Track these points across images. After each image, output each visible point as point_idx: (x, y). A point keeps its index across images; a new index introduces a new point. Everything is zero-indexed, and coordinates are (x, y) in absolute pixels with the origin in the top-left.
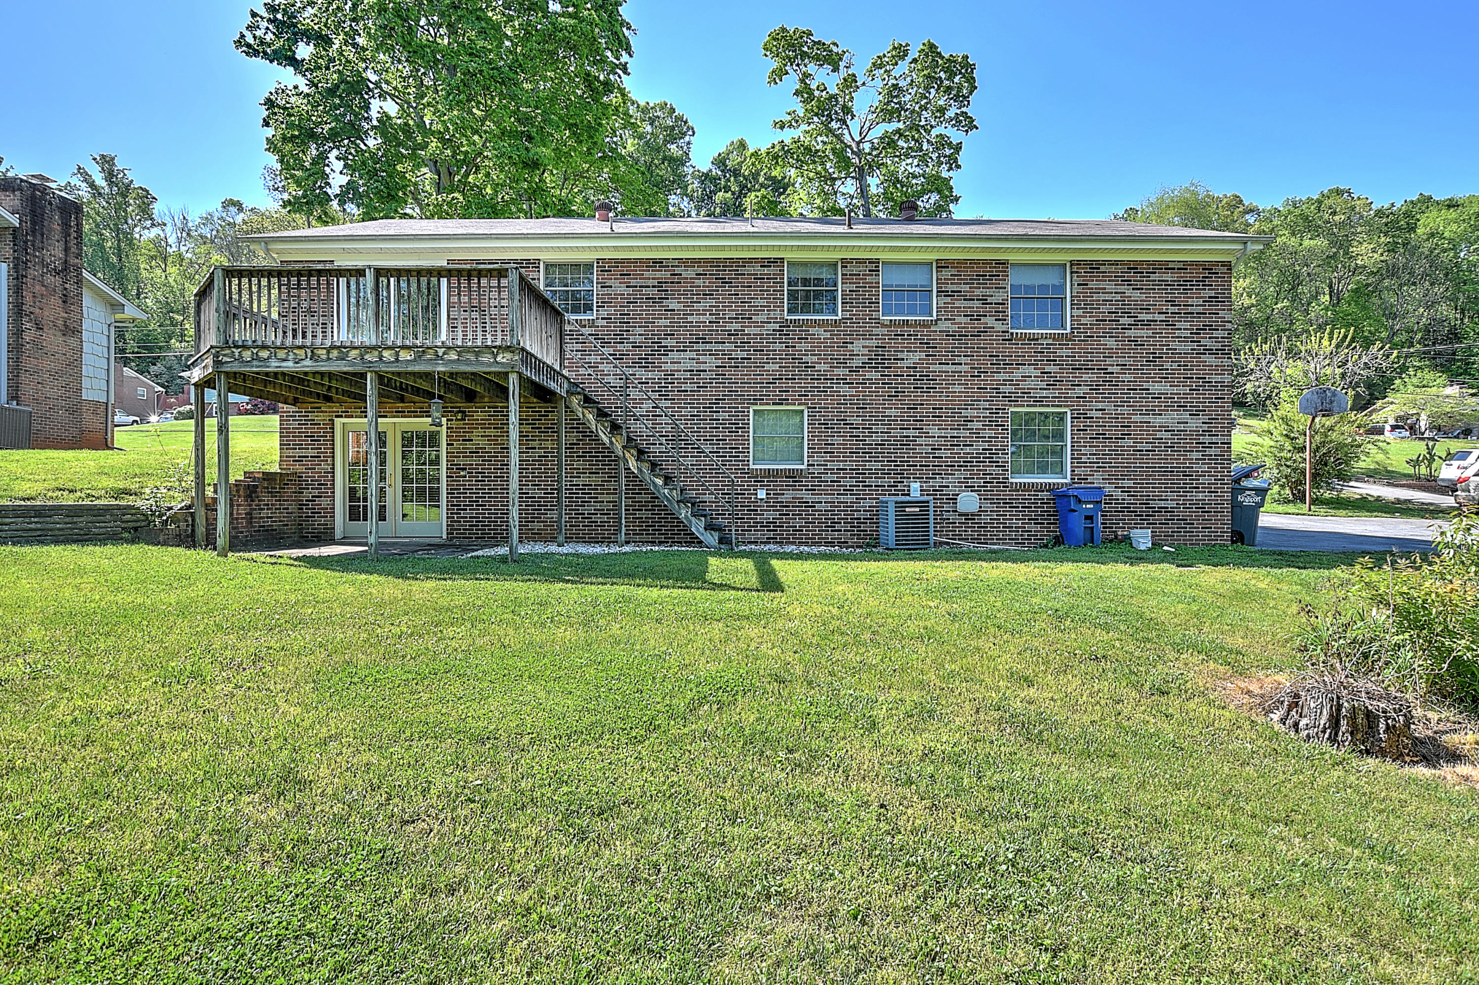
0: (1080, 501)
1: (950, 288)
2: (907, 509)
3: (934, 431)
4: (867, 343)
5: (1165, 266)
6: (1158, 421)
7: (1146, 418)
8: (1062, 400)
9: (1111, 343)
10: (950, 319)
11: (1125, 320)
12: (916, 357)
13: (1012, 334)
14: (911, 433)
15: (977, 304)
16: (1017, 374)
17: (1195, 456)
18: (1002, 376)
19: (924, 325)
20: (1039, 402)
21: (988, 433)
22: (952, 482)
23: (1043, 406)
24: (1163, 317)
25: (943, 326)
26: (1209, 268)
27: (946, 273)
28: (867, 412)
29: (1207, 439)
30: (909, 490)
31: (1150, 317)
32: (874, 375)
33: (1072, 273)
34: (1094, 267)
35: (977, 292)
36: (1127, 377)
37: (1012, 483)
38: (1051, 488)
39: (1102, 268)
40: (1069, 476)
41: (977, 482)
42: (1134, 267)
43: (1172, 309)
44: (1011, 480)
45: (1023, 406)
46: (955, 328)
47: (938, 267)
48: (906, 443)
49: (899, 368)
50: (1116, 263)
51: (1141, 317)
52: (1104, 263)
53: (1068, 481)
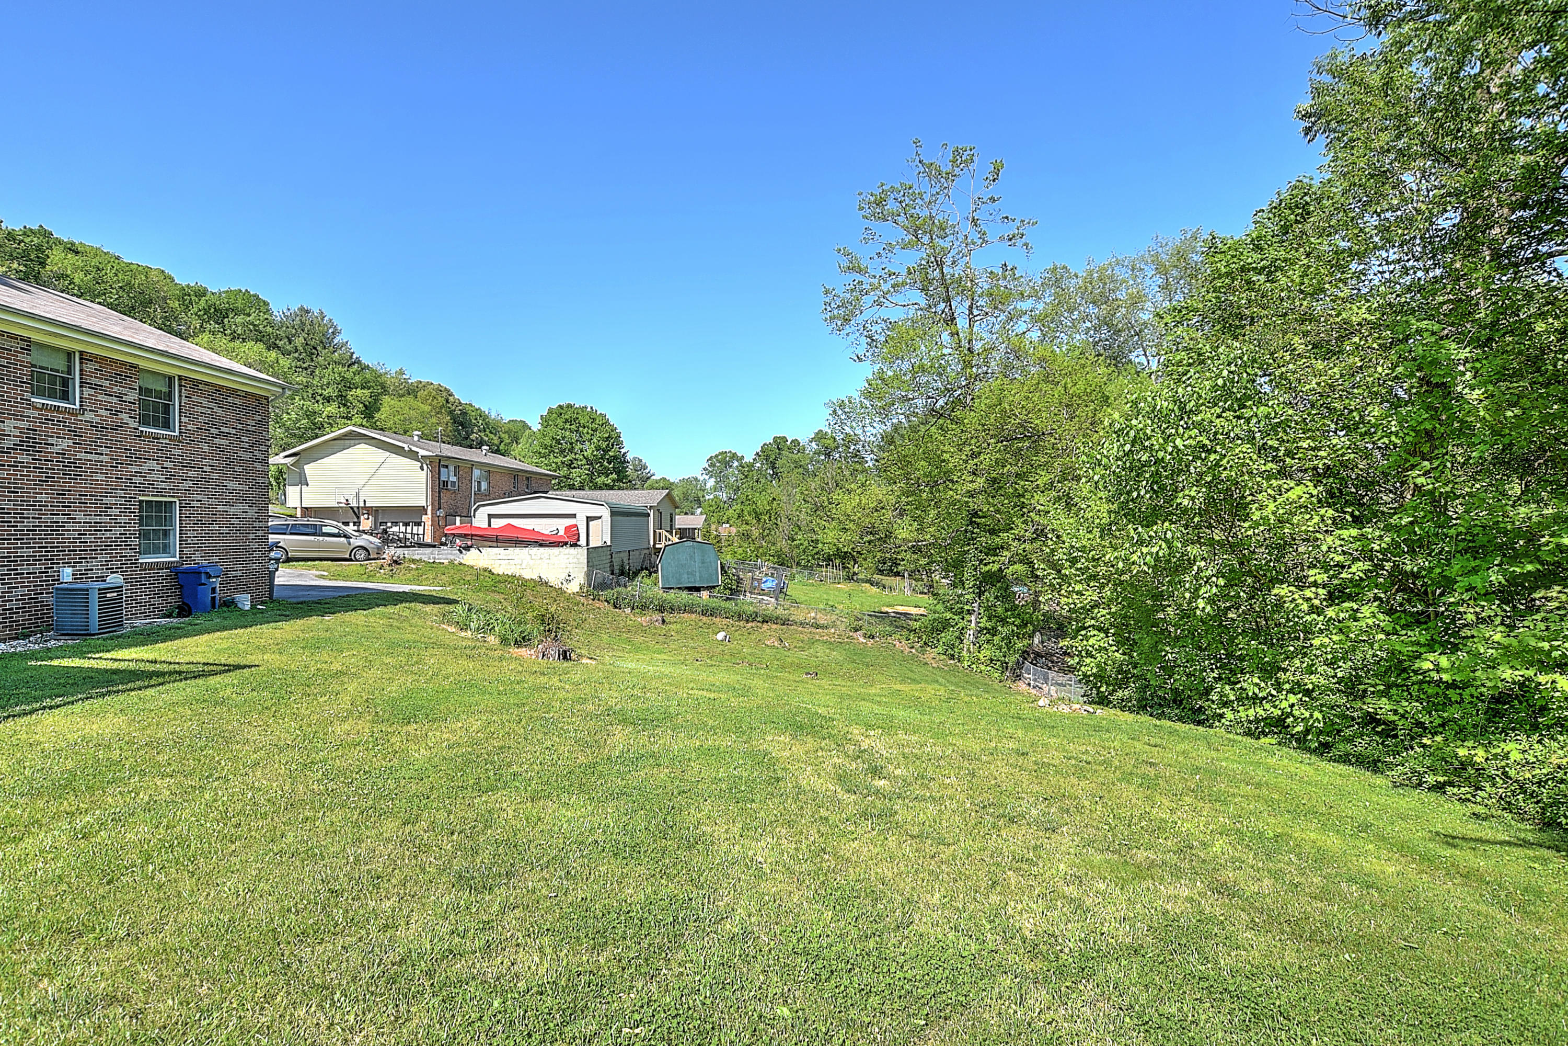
0: (209, 577)
1: (94, 381)
2: (108, 595)
3: (80, 517)
4: (19, 424)
5: (233, 392)
6: (232, 510)
7: (225, 508)
8: (175, 491)
9: (206, 447)
10: (94, 411)
11: (213, 431)
12: (65, 443)
13: (142, 431)
14: (61, 518)
15: (115, 400)
16: (145, 468)
17: (252, 536)
18: (134, 468)
19: (72, 413)
20: (160, 493)
21: (123, 519)
22: (95, 566)
23: (162, 496)
24: (234, 431)
25: (89, 416)
26: (257, 398)
27: (90, 367)
28: (19, 497)
29: (256, 524)
30: (58, 576)
31: (227, 430)
32: (24, 458)
33: (180, 386)
34: (196, 383)
35: (115, 389)
36: (215, 476)
37: (142, 564)
38: (167, 566)
39: (201, 387)
40: (178, 555)
41: (115, 564)
42: (219, 389)
43: (240, 426)
44: (140, 561)
45: (149, 495)
46: (98, 419)
47: (81, 359)
48: (56, 528)
49: (49, 453)
50: (207, 384)
51: (223, 429)
52: (201, 382)
53: (177, 559)
